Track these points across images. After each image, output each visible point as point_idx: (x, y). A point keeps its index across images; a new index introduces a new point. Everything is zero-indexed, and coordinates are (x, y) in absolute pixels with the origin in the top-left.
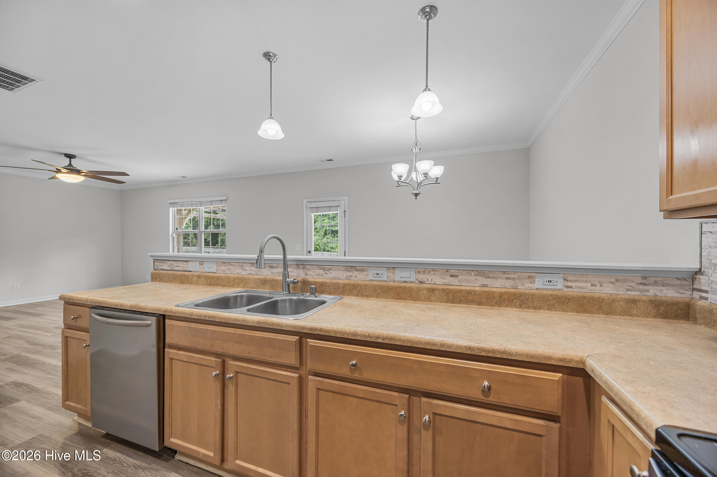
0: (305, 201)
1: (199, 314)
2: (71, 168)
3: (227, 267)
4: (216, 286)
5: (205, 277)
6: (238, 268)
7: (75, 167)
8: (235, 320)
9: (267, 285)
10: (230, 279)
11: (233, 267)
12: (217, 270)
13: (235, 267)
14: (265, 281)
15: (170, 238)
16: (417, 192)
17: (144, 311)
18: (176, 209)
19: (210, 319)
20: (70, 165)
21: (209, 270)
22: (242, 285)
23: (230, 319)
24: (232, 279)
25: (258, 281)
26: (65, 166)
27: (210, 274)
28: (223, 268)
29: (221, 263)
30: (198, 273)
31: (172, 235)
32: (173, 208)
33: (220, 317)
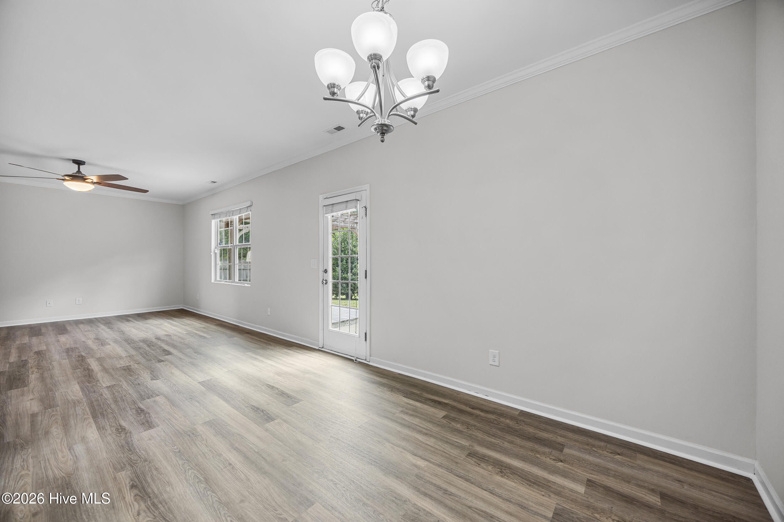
0: (321, 197)
2: (79, 175)
7: (84, 174)
15: (212, 254)
18: (219, 220)
20: (79, 171)
26: (74, 173)
31: (214, 251)
32: (216, 220)
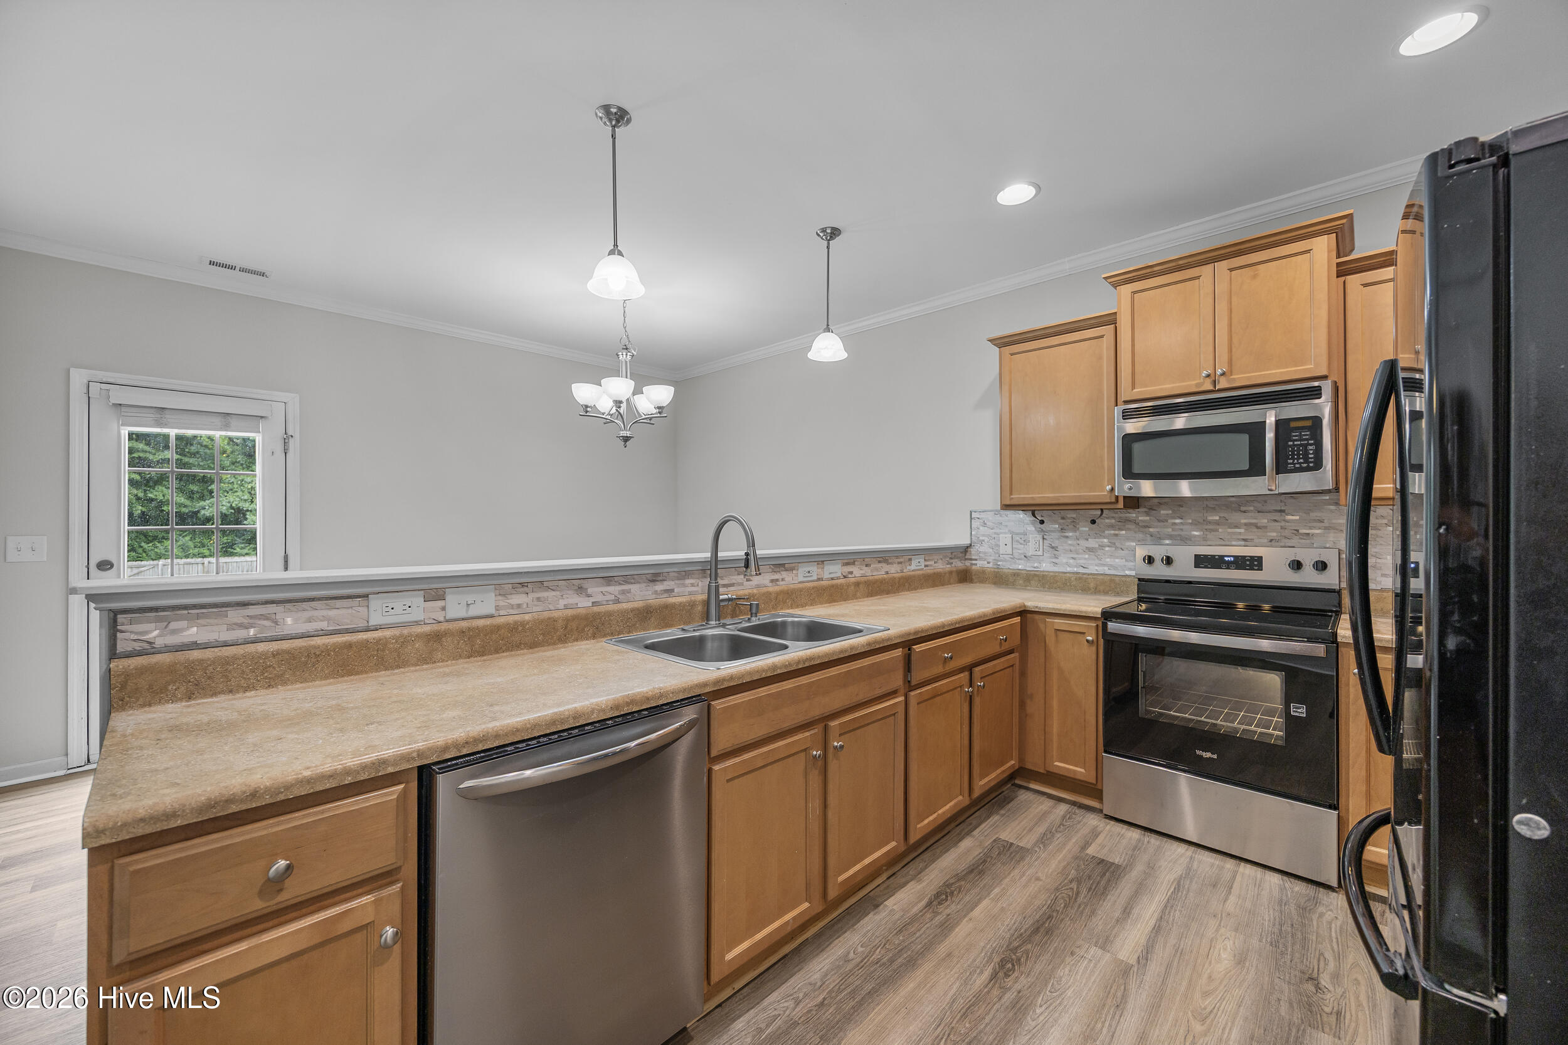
1: (787, 663)
3: (531, 596)
4: (507, 650)
5: (463, 632)
6: (570, 592)
8: (841, 651)
9: (653, 619)
10: (554, 624)
11: (554, 593)
12: (497, 608)
13: (558, 593)
14: (647, 613)
16: (628, 434)
17: (661, 702)
19: (807, 664)
21: (467, 611)
22: (591, 631)
23: (834, 653)
24: (560, 624)
25: (631, 615)
27: (481, 623)
28: (517, 599)
29: (510, 586)
30: (427, 629)
33: (820, 655)
